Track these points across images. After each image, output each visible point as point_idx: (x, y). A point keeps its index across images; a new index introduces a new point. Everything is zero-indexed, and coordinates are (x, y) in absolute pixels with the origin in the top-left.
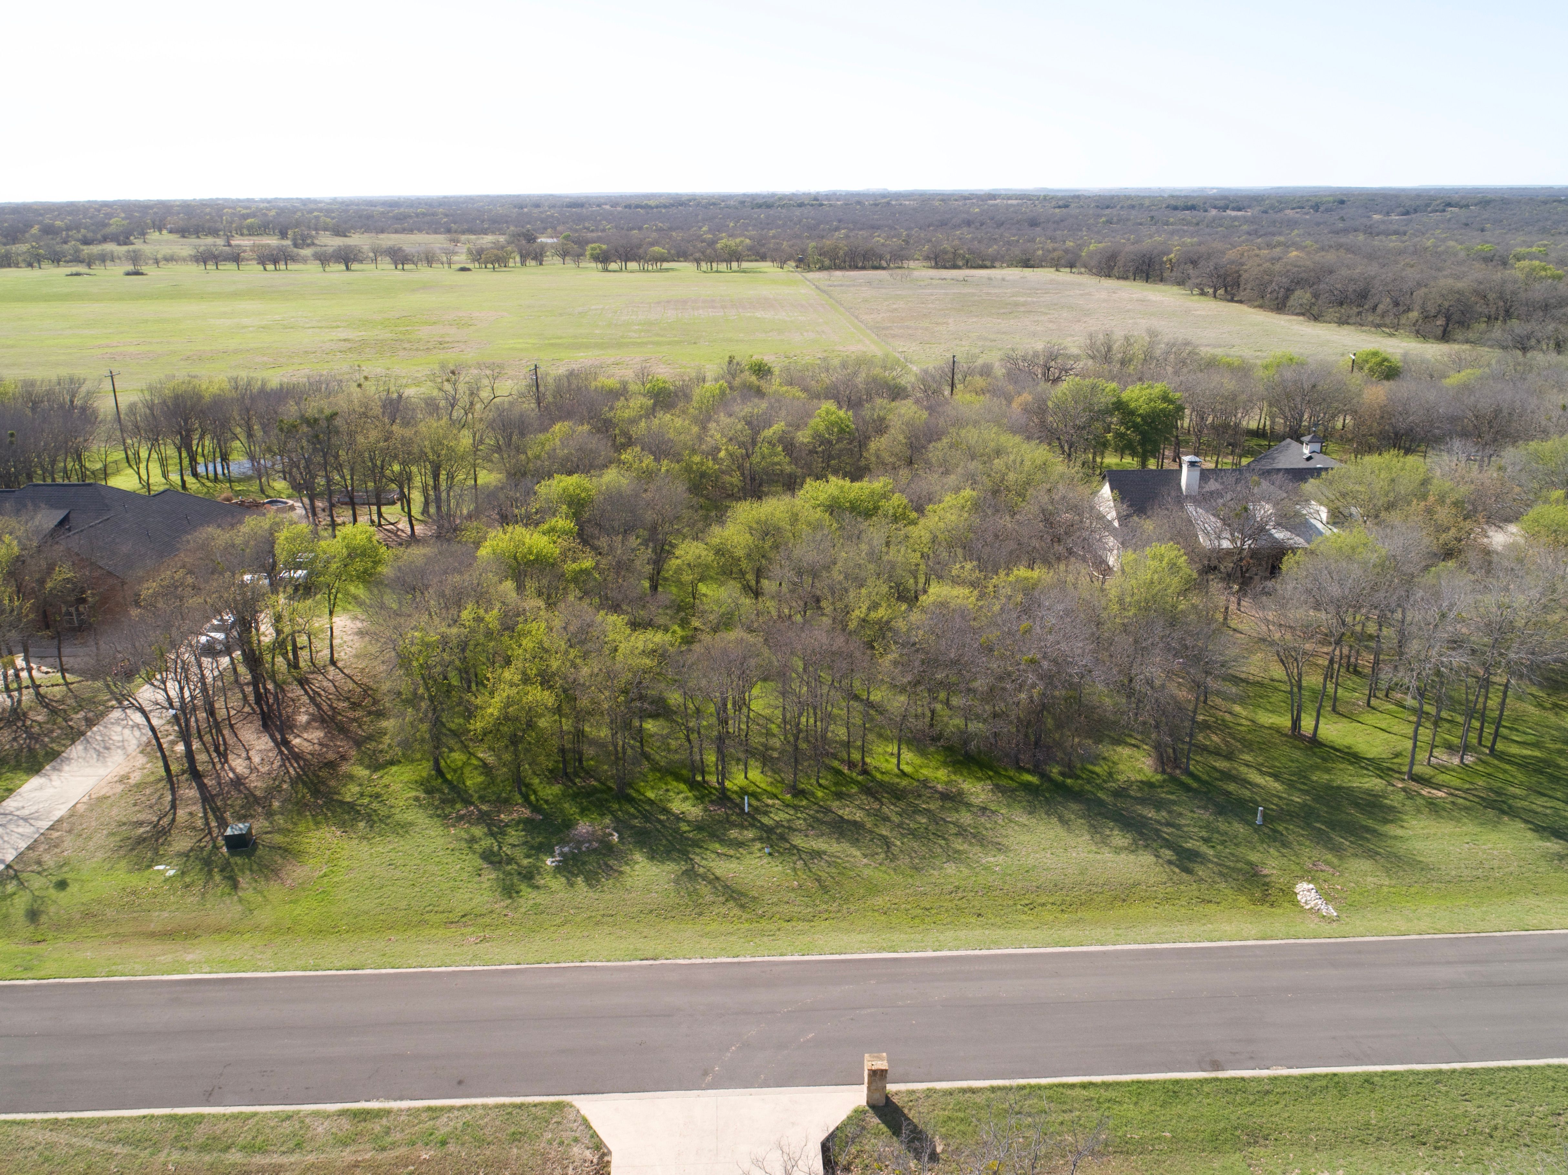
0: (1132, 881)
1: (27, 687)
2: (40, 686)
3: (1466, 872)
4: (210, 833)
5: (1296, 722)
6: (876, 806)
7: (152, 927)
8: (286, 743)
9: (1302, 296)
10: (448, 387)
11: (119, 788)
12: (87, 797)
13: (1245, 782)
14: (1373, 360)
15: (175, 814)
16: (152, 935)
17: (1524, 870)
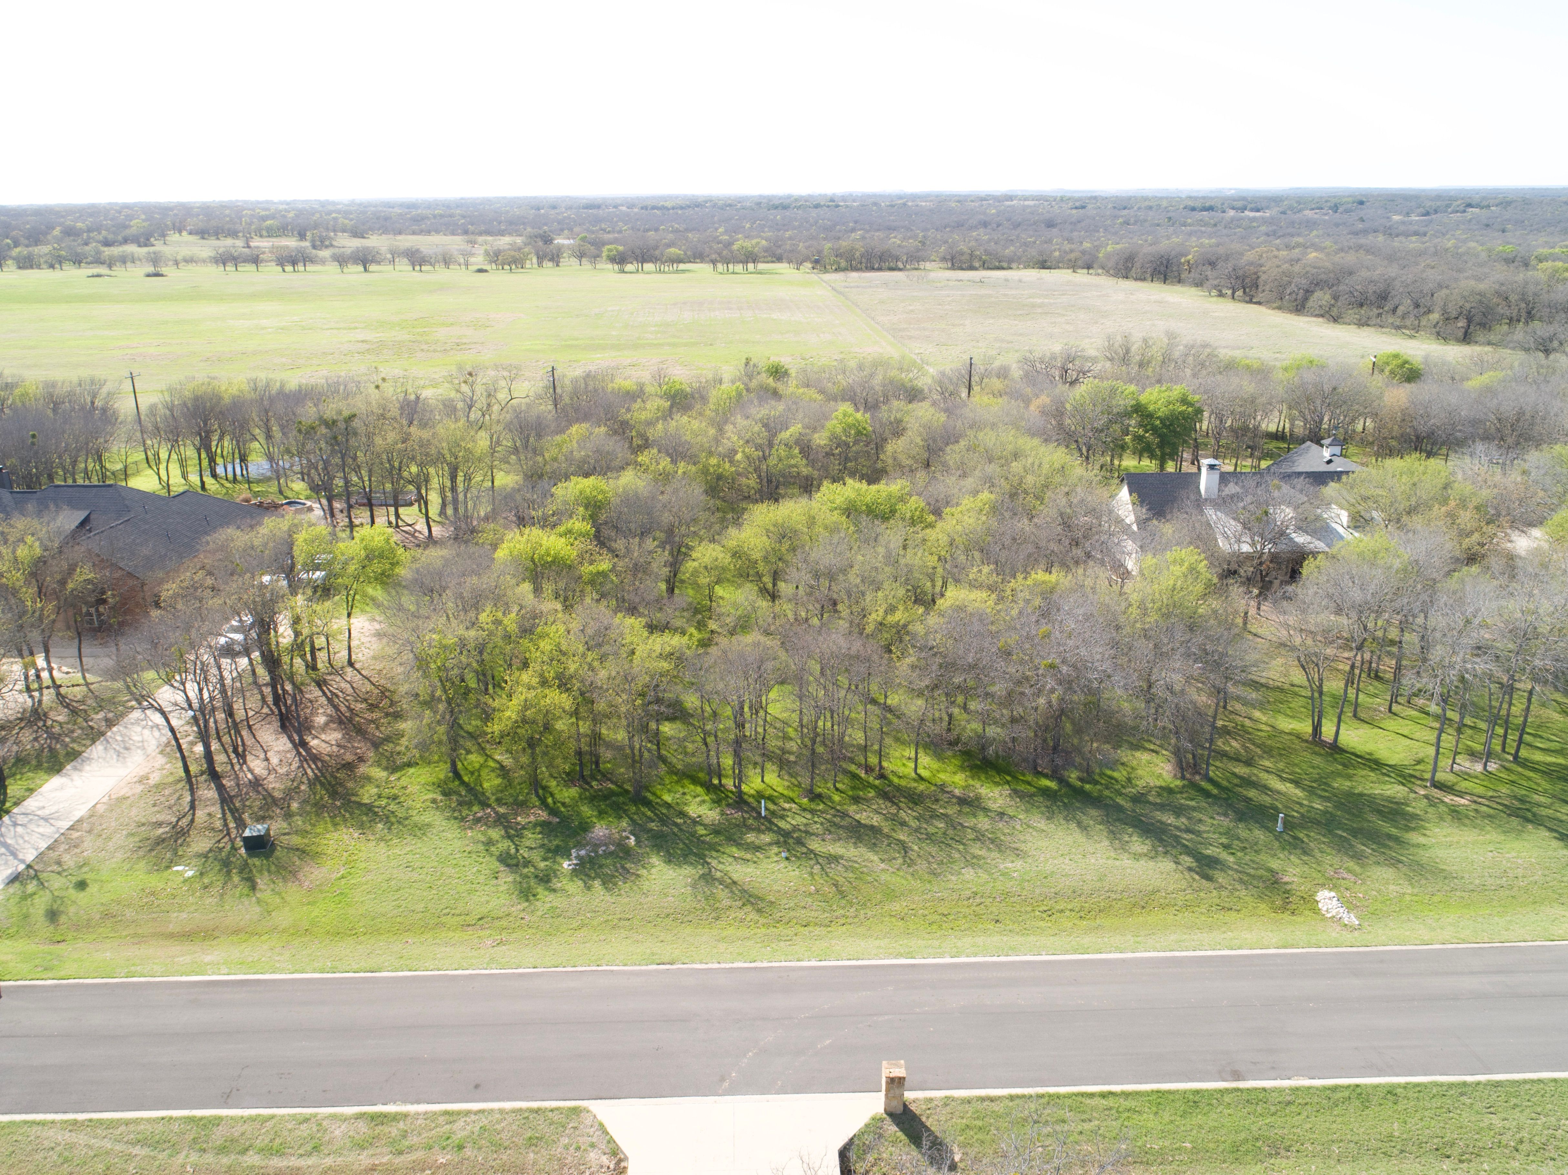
0: (1151, 888)
1: (48, 687)
2: (60, 686)
3: (1490, 881)
4: (228, 834)
5: (1317, 728)
6: (893, 810)
7: (171, 928)
8: (303, 744)
9: (1322, 297)
10: (465, 388)
11: (139, 788)
12: (107, 798)
13: (1265, 788)
14: (1394, 362)
15: (194, 814)
16: (171, 936)
17: (1548, 879)
